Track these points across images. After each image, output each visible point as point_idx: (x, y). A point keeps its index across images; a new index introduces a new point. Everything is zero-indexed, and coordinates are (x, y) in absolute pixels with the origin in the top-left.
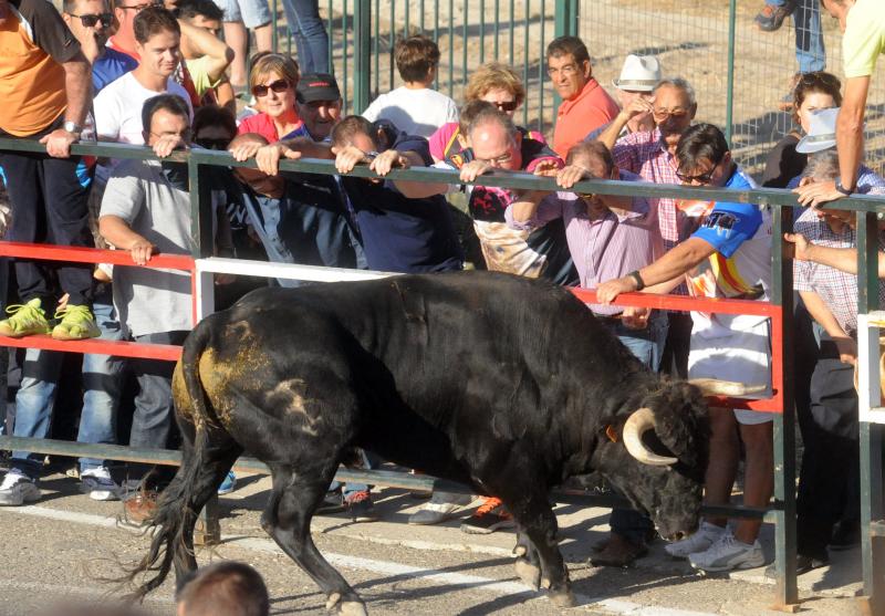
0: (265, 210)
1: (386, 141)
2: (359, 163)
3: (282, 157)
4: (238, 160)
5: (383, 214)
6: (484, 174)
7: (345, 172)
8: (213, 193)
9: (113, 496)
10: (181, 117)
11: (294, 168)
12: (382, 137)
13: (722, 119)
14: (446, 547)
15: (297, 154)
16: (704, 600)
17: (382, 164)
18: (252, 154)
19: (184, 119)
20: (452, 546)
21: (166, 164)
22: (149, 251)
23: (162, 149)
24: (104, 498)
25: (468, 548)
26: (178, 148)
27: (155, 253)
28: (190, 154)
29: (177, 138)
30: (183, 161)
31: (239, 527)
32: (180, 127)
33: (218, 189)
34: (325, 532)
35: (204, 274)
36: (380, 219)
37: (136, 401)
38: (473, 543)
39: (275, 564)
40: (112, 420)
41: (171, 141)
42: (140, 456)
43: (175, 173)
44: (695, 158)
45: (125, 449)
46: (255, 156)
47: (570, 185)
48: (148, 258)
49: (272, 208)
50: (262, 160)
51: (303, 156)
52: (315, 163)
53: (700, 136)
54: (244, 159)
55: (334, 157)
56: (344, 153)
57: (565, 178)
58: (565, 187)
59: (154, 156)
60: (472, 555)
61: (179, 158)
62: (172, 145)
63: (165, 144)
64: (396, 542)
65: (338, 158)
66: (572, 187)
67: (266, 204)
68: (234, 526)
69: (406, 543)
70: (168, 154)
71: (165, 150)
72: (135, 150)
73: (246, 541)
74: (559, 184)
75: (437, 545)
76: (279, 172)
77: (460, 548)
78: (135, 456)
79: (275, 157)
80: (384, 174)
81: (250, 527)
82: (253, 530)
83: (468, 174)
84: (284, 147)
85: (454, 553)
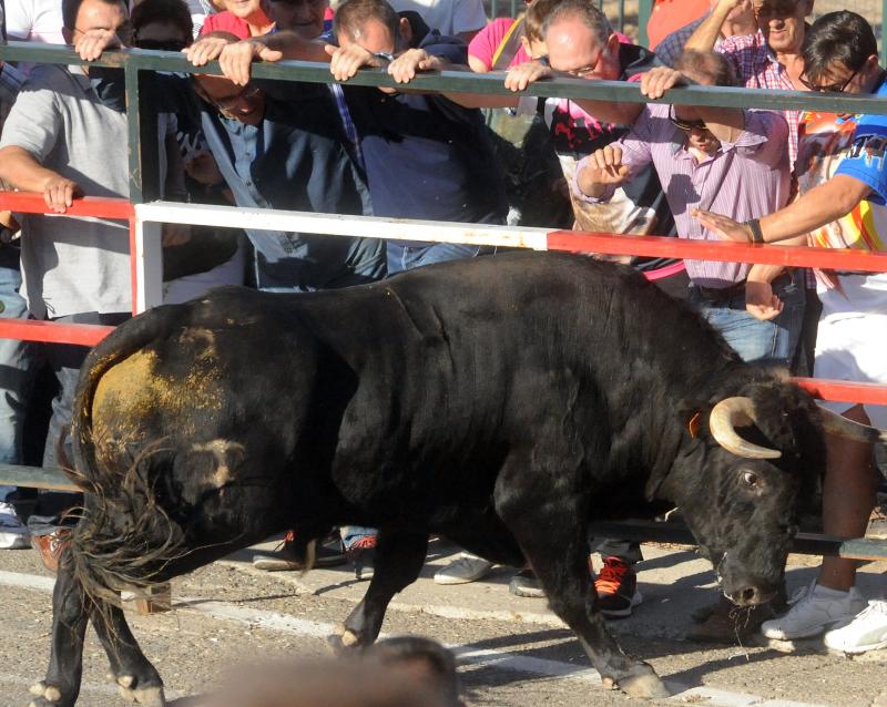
0: (236, 141)
1: (409, 35)
2: (364, 66)
3: (256, 58)
4: (195, 64)
5: (398, 140)
6: (539, 79)
7: (344, 79)
8: (160, 115)
9: (20, 544)
10: (116, 8)
11: (274, 75)
12: (405, 30)
13: (876, 14)
14: (487, 615)
15: (276, 55)
16: (849, 691)
17: (403, 68)
18: (213, 55)
19: (121, 11)
20: (496, 614)
21: (95, 71)
22: (69, 192)
23: (89, 50)
24: (10, 544)
25: (518, 617)
26: (111, 48)
27: (77, 195)
28: (127, 56)
29: (109, 35)
30: (117, 66)
31: (197, 587)
32: (116, 21)
33: (167, 110)
34: (317, 593)
35: (148, 225)
36: (393, 146)
37: (54, 404)
38: (526, 610)
39: (247, 638)
40: (16, 441)
41: (101, 38)
42: (57, 482)
43: (106, 85)
44: (824, 60)
45: (37, 471)
46: (218, 57)
47: (658, 94)
48: (69, 203)
49: (247, 139)
50: (228, 62)
51: (285, 57)
52: (301, 69)
53: (836, 32)
54: (202, 63)
55: (328, 58)
56: (342, 53)
57: (652, 84)
58: (652, 96)
59: (77, 60)
60: (523, 625)
61: (112, 61)
62: (102, 44)
63: (92, 42)
64: (418, 608)
65: (334, 60)
66: (662, 97)
67: (238, 133)
68: (189, 585)
69: (431, 609)
70: (96, 56)
71: (93, 51)
72: (52, 51)
73: (207, 606)
74: (644, 92)
75: (475, 613)
76: (251, 80)
77: (509, 617)
78: (50, 482)
79: (247, 59)
80: (406, 81)
81: (212, 587)
82: (217, 591)
83: (516, 80)
84: (259, 45)
85: (498, 623)
